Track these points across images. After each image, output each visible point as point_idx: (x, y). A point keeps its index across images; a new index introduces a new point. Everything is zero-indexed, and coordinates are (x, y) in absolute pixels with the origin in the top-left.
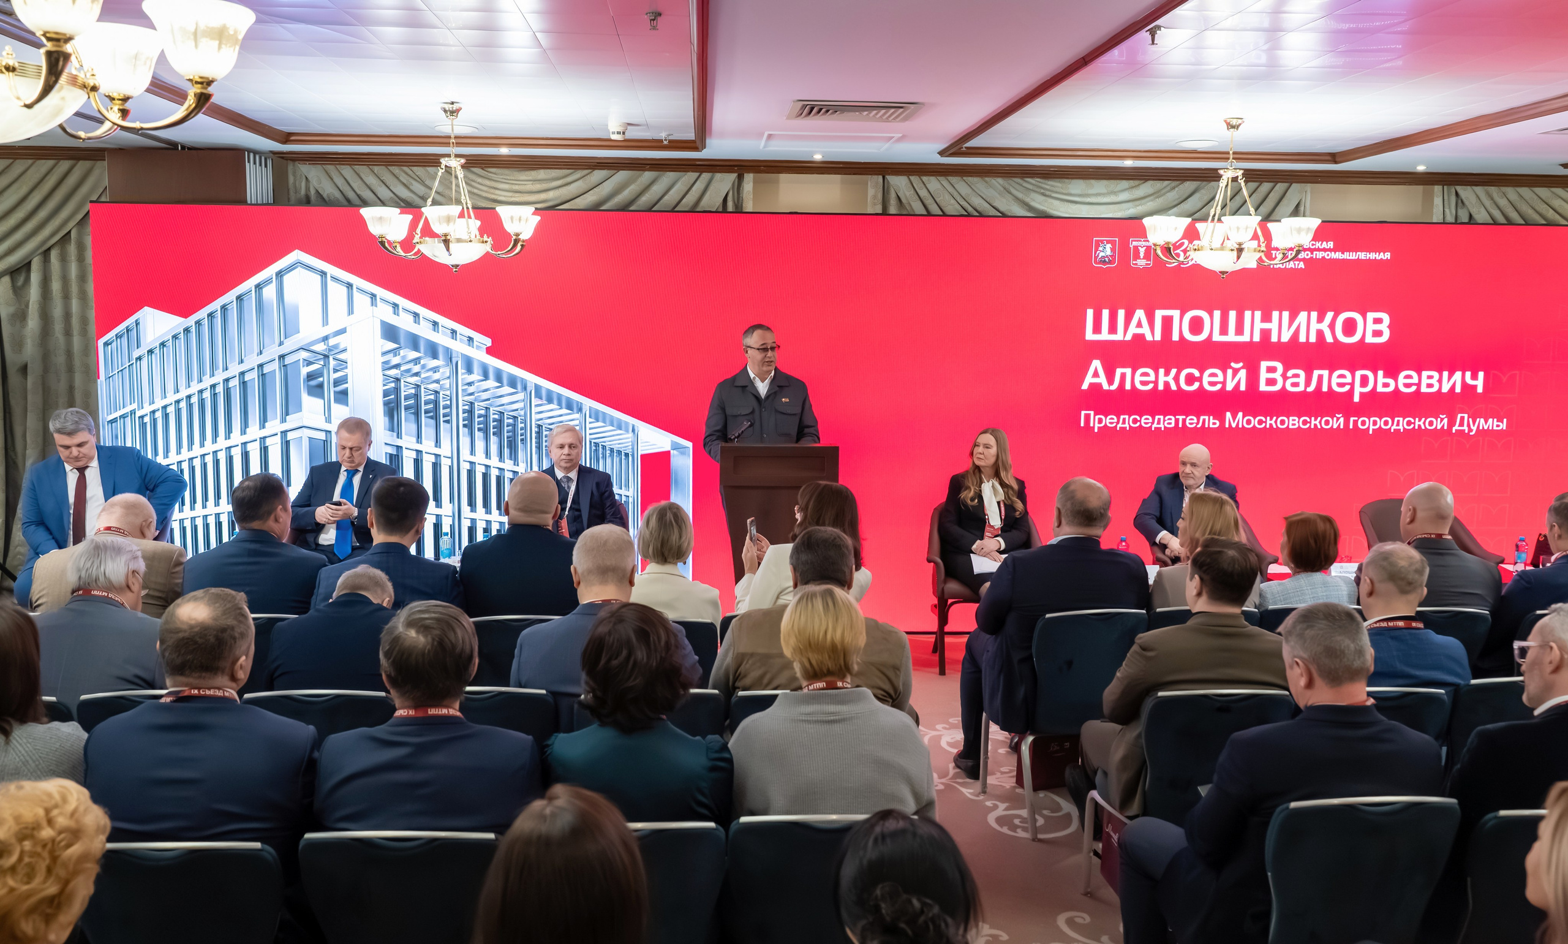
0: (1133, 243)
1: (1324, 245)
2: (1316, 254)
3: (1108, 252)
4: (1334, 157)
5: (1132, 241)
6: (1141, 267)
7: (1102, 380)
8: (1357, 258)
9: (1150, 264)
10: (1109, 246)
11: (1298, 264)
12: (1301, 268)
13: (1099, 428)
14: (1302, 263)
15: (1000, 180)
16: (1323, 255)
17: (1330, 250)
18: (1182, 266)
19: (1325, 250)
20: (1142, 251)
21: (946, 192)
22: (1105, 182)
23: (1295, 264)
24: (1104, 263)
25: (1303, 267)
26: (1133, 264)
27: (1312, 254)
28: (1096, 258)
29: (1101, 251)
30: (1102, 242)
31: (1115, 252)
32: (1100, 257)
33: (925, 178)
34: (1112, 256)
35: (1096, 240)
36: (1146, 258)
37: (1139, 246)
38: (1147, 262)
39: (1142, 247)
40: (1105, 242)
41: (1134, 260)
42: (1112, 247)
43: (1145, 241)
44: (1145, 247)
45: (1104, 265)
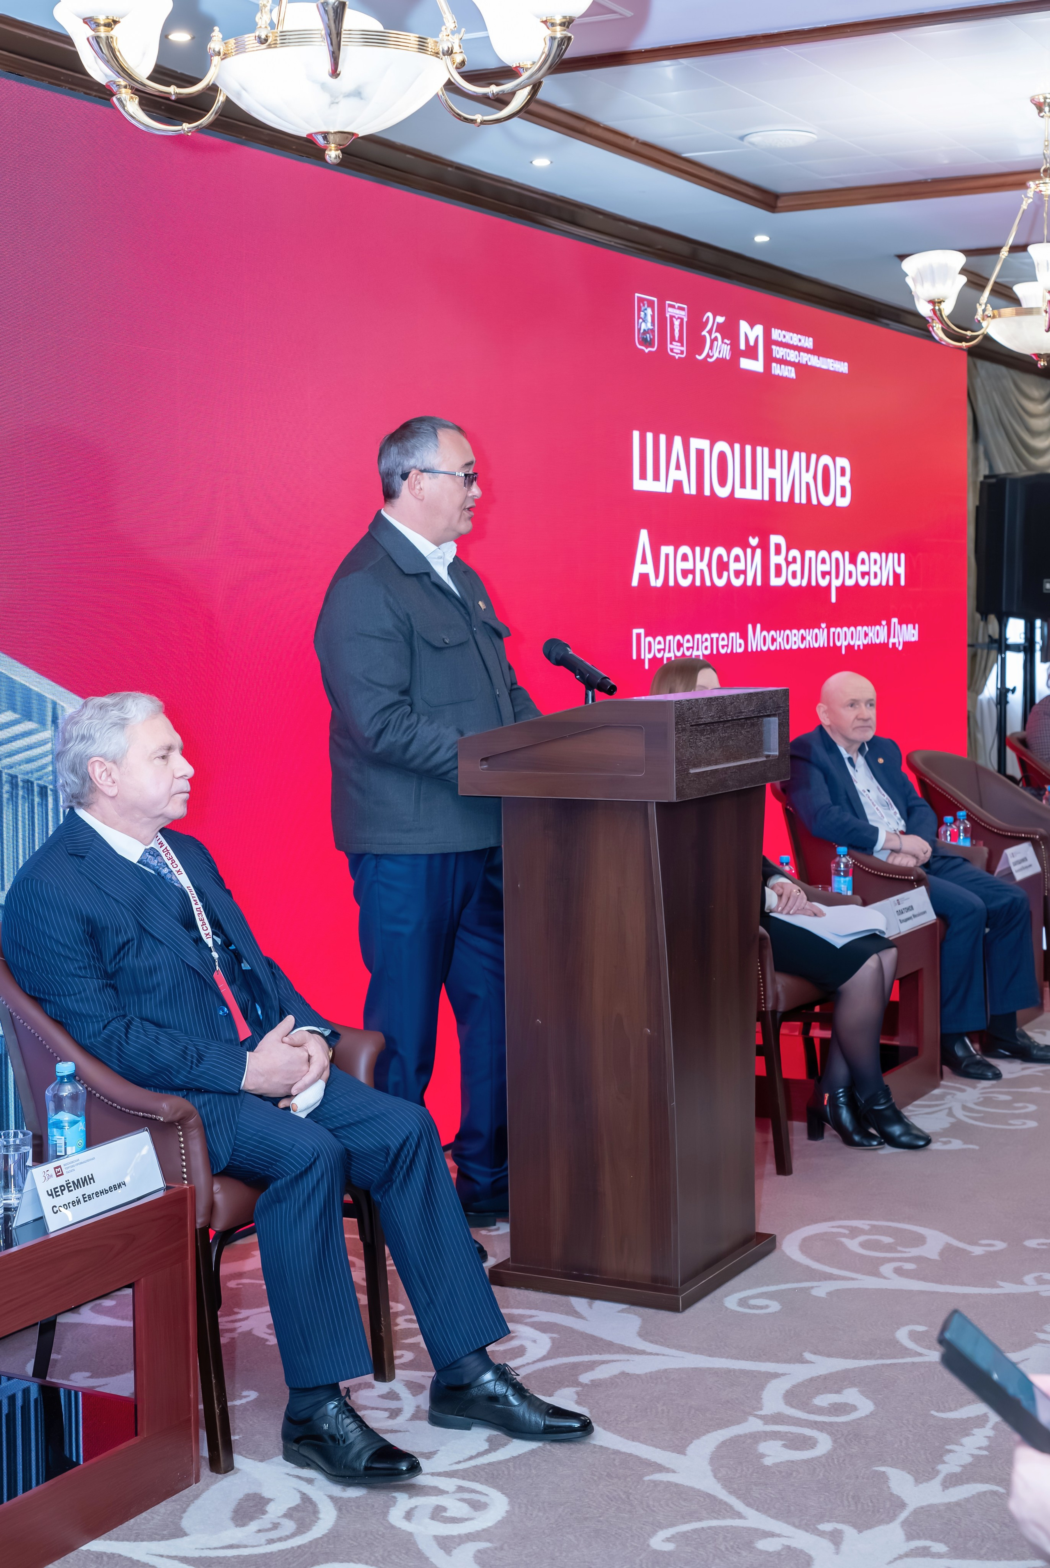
0: (670, 310)
1: (807, 343)
2: (802, 357)
3: (649, 326)
4: (776, 202)
5: (669, 306)
6: (677, 357)
7: (649, 569)
8: (827, 368)
9: (683, 352)
10: (649, 311)
13: (650, 660)
14: (793, 369)
16: (806, 360)
17: (810, 352)
18: (709, 360)
19: (808, 350)
20: (677, 323)
23: (789, 371)
24: (645, 342)
25: (794, 377)
27: (799, 355)
28: (639, 330)
29: (644, 321)
30: (643, 301)
31: (654, 325)
32: (642, 331)
34: (653, 331)
35: (638, 297)
36: (681, 340)
37: (674, 317)
38: (682, 348)
39: (677, 319)
40: (646, 302)
41: (671, 342)
42: (651, 313)
43: (678, 308)
44: (679, 320)
45: (646, 349)
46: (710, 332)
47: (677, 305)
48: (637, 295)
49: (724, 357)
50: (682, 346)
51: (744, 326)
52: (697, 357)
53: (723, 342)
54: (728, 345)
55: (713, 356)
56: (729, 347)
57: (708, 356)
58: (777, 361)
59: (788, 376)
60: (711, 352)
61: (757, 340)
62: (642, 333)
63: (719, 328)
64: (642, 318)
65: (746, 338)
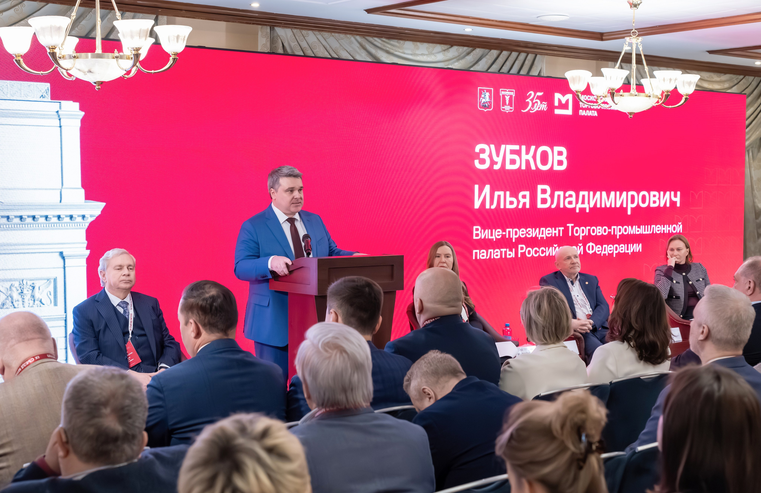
0: (502, 92)
3: (488, 99)
4: (600, 36)
5: (502, 91)
6: (507, 112)
7: (488, 201)
9: (511, 110)
10: (488, 94)
14: (596, 112)
15: (358, 38)
18: (531, 112)
20: (507, 98)
21: (321, 44)
22: (426, 45)
23: (592, 113)
24: (484, 107)
25: (597, 115)
26: (502, 109)
28: (480, 103)
29: (483, 98)
30: (483, 90)
31: (491, 99)
32: (482, 102)
33: (304, 32)
34: (490, 102)
35: (479, 89)
36: (510, 104)
37: (506, 95)
38: (511, 108)
39: (507, 96)
40: (485, 90)
41: (503, 106)
42: (489, 95)
43: (509, 91)
44: (509, 96)
45: (485, 110)
46: (532, 100)
47: (507, 90)
48: (479, 88)
49: (542, 110)
50: (511, 106)
51: (557, 96)
52: (522, 111)
53: (541, 103)
54: (545, 104)
55: (534, 109)
56: (546, 105)
57: (530, 110)
58: (583, 109)
59: (592, 115)
60: (533, 108)
61: (567, 101)
62: (482, 104)
63: (538, 97)
64: (482, 97)
65: (560, 101)
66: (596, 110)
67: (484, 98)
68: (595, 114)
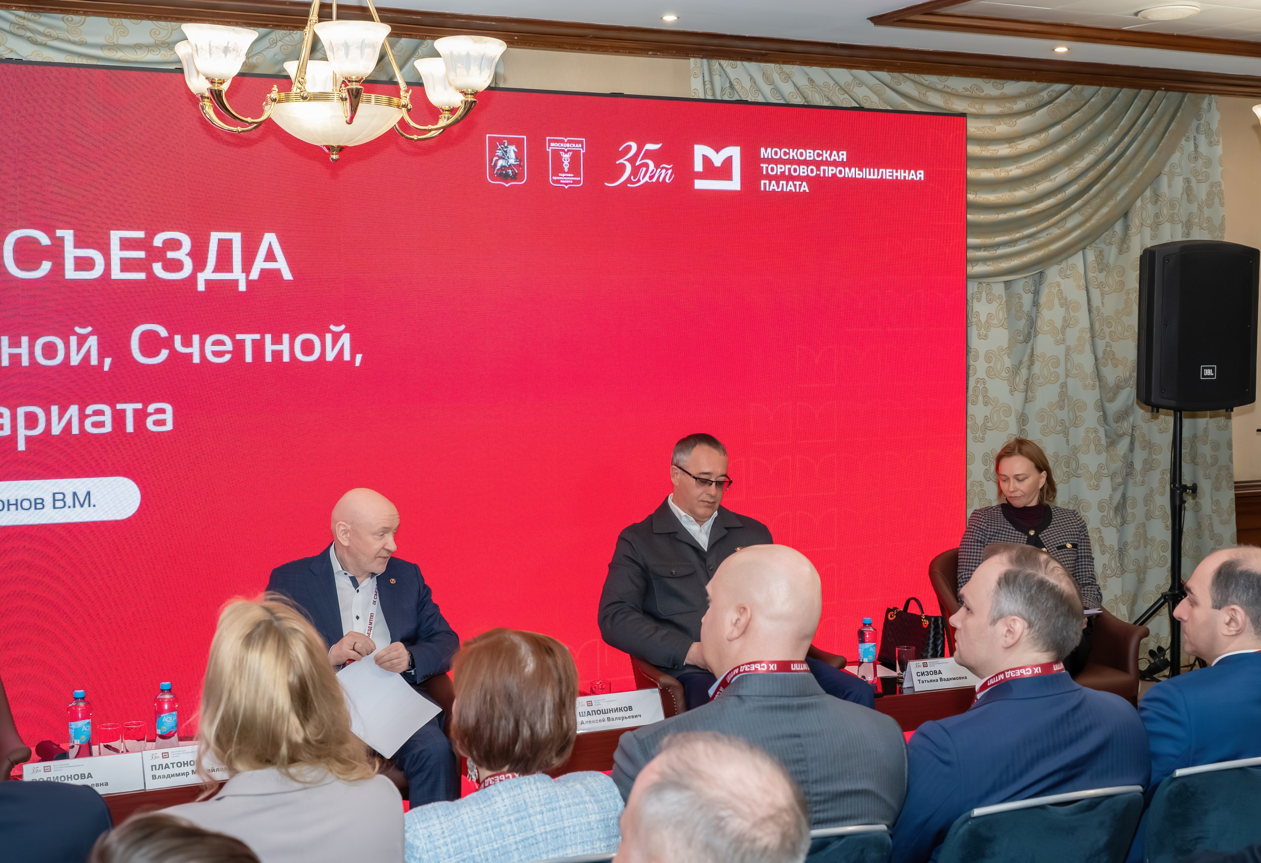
0: (552, 144)
1: (835, 156)
2: (824, 170)
3: (512, 161)
5: (550, 141)
6: (566, 187)
8: (879, 177)
9: (579, 182)
10: (512, 149)
11: (800, 186)
12: (804, 191)
14: (804, 183)
16: (834, 172)
17: (842, 164)
18: (629, 185)
19: (835, 164)
20: (566, 157)
23: (795, 186)
24: (505, 177)
25: (807, 191)
26: (554, 181)
27: (818, 170)
28: (493, 167)
29: (500, 158)
30: (501, 141)
31: (522, 160)
32: (498, 167)
34: (520, 166)
36: (574, 170)
37: (563, 151)
38: (577, 179)
39: (566, 153)
40: (506, 141)
41: (555, 173)
42: (516, 150)
43: (569, 142)
44: (571, 153)
45: (507, 184)
46: (632, 160)
47: (565, 139)
49: (661, 180)
50: (577, 174)
51: (700, 151)
53: (657, 167)
54: (667, 169)
55: (639, 181)
56: (670, 172)
57: (628, 180)
58: (770, 178)
59: (794, 191)
60: (634, 179)
61: (728, 161)
62: (498, 170)
63: (649, 154)
64: (498, 156)
65: (706, 160)
66: (807, 179)
67: (503, 158)
68: (805, 188)
